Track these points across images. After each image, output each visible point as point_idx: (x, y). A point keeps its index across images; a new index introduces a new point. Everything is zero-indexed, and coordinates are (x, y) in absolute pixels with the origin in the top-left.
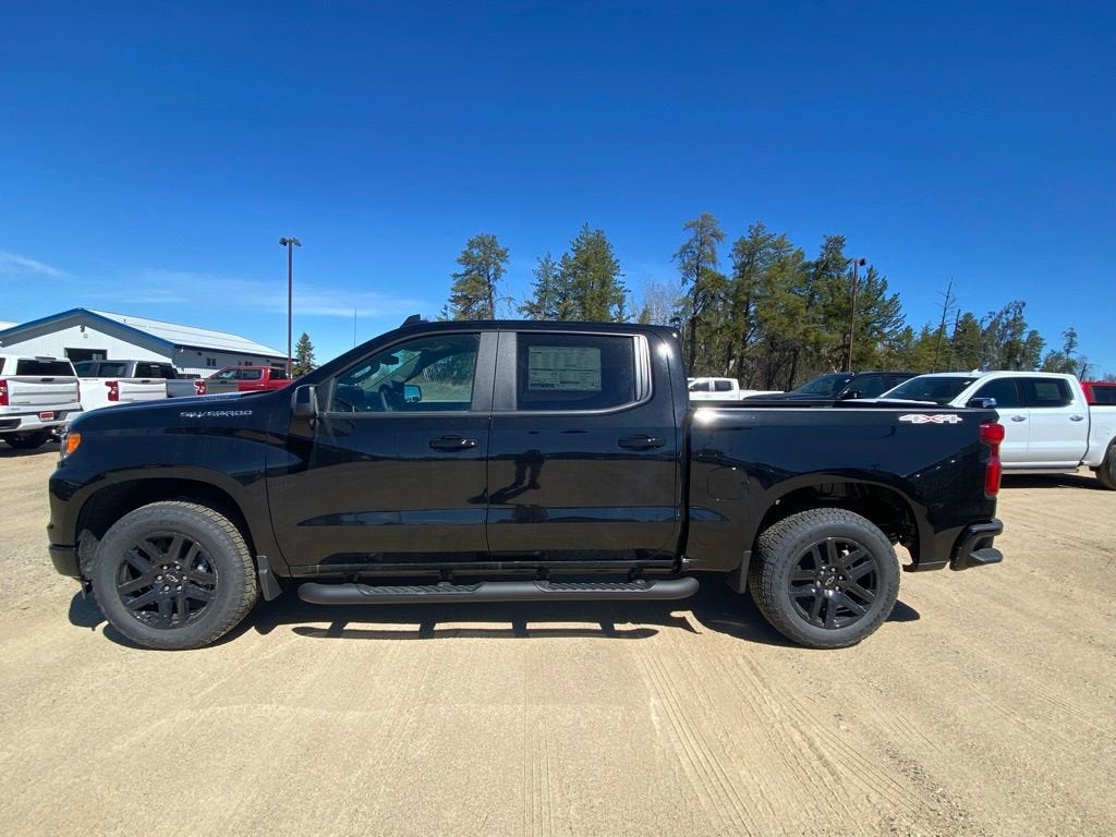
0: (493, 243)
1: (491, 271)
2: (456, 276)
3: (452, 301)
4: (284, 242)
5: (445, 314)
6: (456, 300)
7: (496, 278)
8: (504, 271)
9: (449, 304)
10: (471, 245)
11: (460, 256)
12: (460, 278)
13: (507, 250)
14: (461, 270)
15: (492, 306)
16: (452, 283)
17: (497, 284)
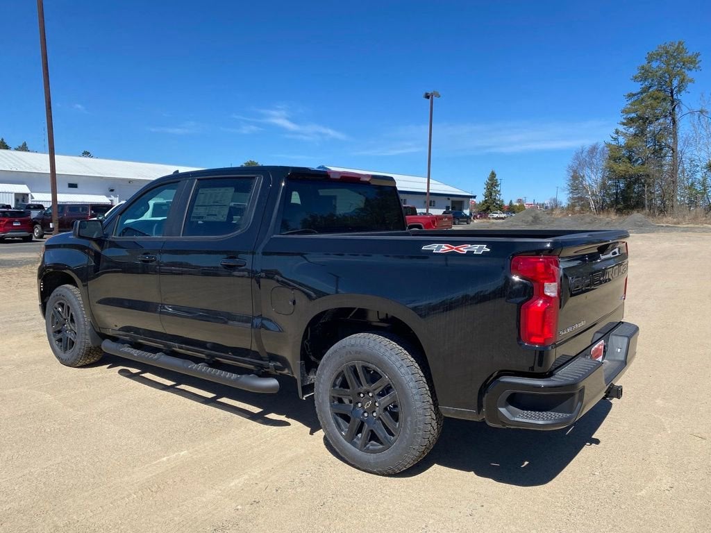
0: (680, 49)
1: (675, 83)
2: (631, 96)
3: (624, 124)
4: (427, 97)
5: (616, 139)
6: (630, 122)
7: (679, 91)
8: (692, 81)
9: (621, 128)
10: (650, 59)
11: (636, 72)
12: (636, 97)
13: (698, 55)
14: (637, 87)
15: (674, 122)
16: (625, 103)
17: (682, 97)
